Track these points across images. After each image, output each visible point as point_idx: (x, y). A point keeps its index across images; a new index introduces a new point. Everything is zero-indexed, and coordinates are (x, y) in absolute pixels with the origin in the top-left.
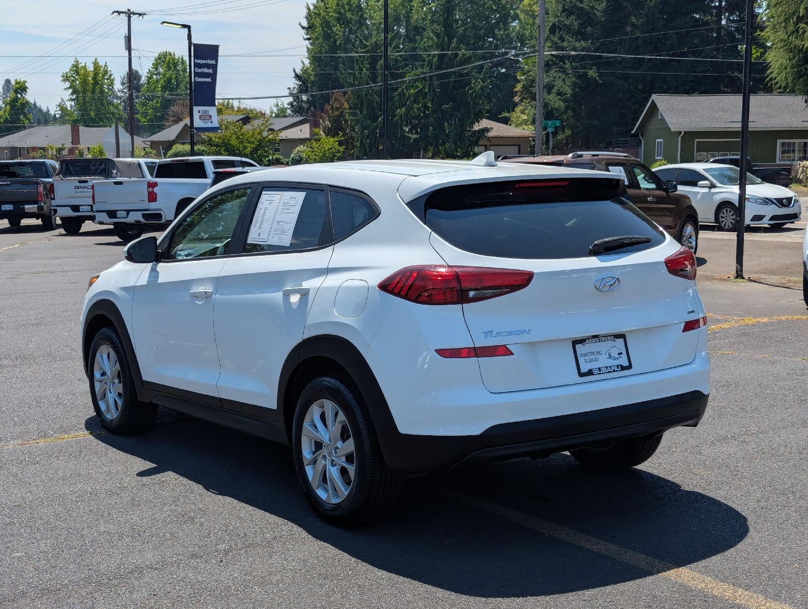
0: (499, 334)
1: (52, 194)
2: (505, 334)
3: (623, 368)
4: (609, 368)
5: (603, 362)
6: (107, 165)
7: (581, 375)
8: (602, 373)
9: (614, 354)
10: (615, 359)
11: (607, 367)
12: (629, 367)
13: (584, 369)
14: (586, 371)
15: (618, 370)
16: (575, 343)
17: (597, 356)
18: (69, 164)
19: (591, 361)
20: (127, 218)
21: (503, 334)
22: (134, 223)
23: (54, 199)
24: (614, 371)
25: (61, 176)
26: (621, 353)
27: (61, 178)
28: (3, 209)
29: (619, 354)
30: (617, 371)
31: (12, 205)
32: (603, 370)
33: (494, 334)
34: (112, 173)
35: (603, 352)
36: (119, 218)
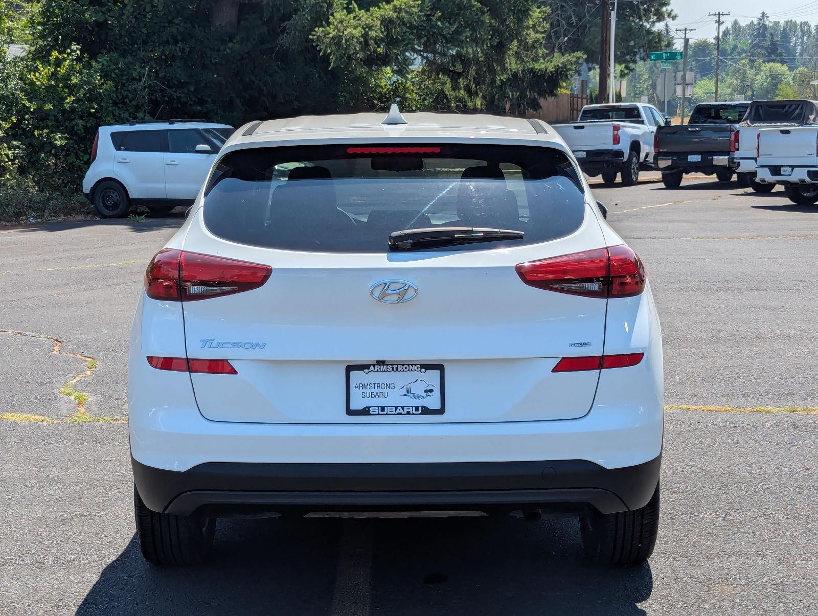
0: (222, 345)
1: (737, 144)
2: (229, 345)
3: (426, 411)
4: (400, 408)
5: (394, 398)
6: (804, 110)
7: (350, 412)
8: (387, 414)
9: (418, 389)
10: (417, 397)
11: (396, 408)
12: (441, 411)
13: (355, 405)
14: (360, 408)
15: (415, 412)
16: (350, 369)
17: (385, 391)
18: (760, 108)
19: (373, 395)
20: (790, 175)
21: (225, 345)
22: (798, 182)
23: (738, 149)
24: (408, 413)
25: (748, 121)
26: (431, 391)
27: (748, 124)
28: (689, 160)
29: (426, 391)
30: (413, 414)
31: (700, 156)
32: (387, 410)
33: (214, 345)
34: (809, 118)
35: (398, 386)
36: (783, 175)
